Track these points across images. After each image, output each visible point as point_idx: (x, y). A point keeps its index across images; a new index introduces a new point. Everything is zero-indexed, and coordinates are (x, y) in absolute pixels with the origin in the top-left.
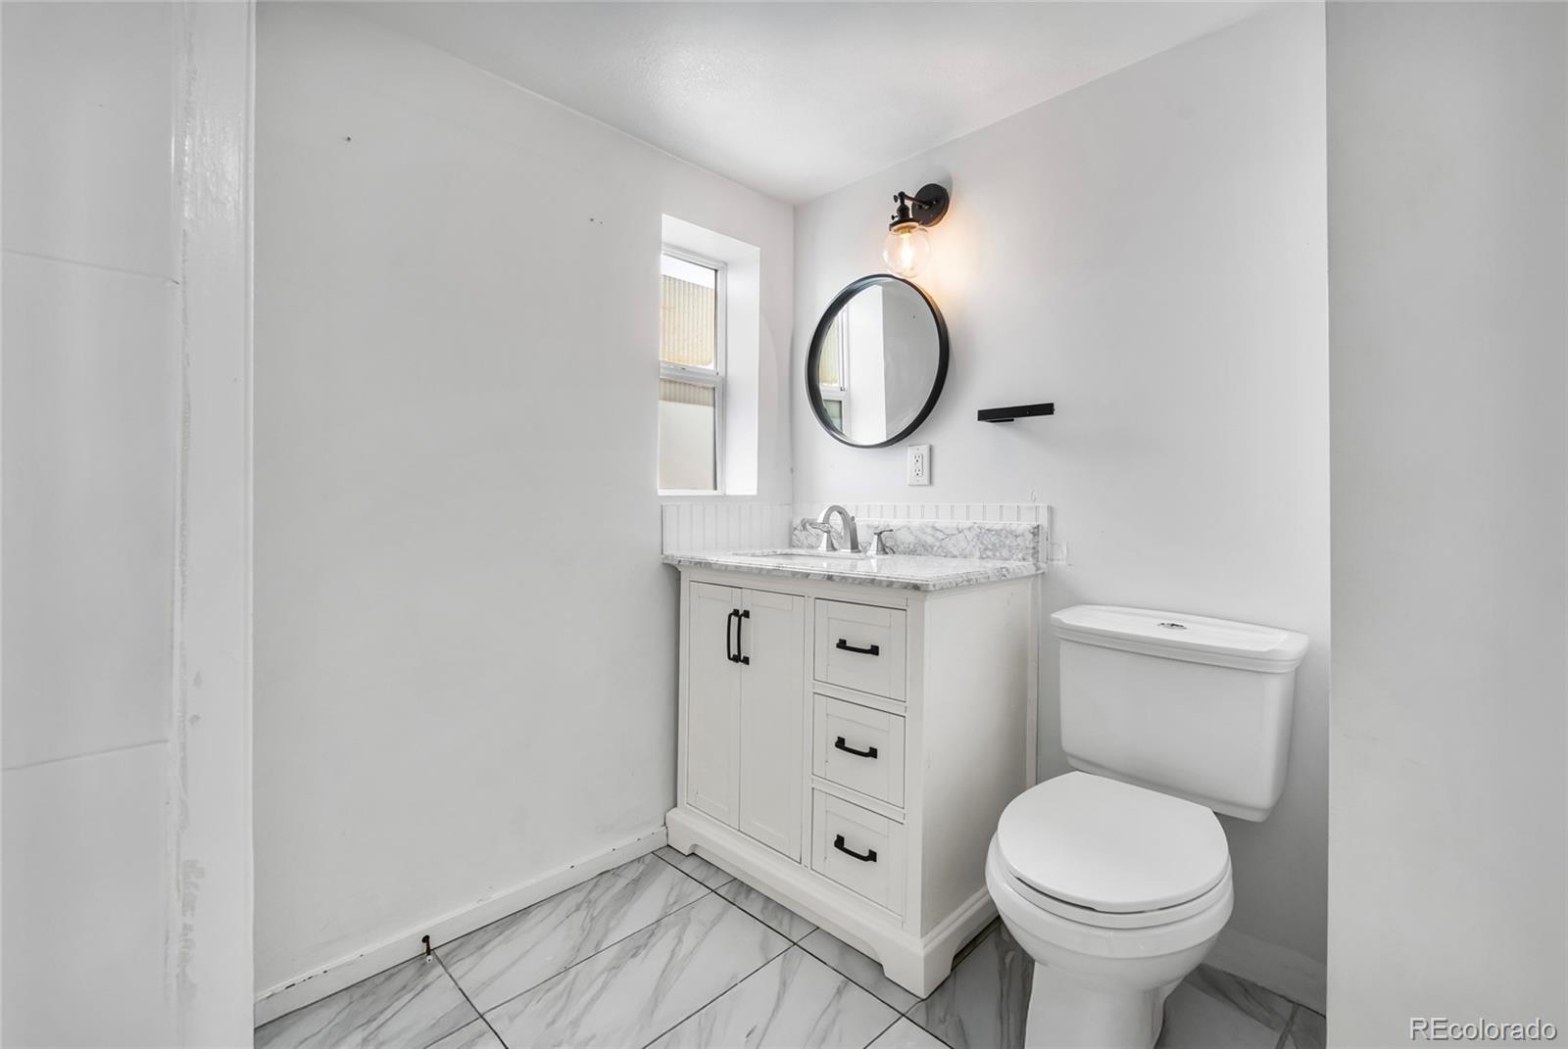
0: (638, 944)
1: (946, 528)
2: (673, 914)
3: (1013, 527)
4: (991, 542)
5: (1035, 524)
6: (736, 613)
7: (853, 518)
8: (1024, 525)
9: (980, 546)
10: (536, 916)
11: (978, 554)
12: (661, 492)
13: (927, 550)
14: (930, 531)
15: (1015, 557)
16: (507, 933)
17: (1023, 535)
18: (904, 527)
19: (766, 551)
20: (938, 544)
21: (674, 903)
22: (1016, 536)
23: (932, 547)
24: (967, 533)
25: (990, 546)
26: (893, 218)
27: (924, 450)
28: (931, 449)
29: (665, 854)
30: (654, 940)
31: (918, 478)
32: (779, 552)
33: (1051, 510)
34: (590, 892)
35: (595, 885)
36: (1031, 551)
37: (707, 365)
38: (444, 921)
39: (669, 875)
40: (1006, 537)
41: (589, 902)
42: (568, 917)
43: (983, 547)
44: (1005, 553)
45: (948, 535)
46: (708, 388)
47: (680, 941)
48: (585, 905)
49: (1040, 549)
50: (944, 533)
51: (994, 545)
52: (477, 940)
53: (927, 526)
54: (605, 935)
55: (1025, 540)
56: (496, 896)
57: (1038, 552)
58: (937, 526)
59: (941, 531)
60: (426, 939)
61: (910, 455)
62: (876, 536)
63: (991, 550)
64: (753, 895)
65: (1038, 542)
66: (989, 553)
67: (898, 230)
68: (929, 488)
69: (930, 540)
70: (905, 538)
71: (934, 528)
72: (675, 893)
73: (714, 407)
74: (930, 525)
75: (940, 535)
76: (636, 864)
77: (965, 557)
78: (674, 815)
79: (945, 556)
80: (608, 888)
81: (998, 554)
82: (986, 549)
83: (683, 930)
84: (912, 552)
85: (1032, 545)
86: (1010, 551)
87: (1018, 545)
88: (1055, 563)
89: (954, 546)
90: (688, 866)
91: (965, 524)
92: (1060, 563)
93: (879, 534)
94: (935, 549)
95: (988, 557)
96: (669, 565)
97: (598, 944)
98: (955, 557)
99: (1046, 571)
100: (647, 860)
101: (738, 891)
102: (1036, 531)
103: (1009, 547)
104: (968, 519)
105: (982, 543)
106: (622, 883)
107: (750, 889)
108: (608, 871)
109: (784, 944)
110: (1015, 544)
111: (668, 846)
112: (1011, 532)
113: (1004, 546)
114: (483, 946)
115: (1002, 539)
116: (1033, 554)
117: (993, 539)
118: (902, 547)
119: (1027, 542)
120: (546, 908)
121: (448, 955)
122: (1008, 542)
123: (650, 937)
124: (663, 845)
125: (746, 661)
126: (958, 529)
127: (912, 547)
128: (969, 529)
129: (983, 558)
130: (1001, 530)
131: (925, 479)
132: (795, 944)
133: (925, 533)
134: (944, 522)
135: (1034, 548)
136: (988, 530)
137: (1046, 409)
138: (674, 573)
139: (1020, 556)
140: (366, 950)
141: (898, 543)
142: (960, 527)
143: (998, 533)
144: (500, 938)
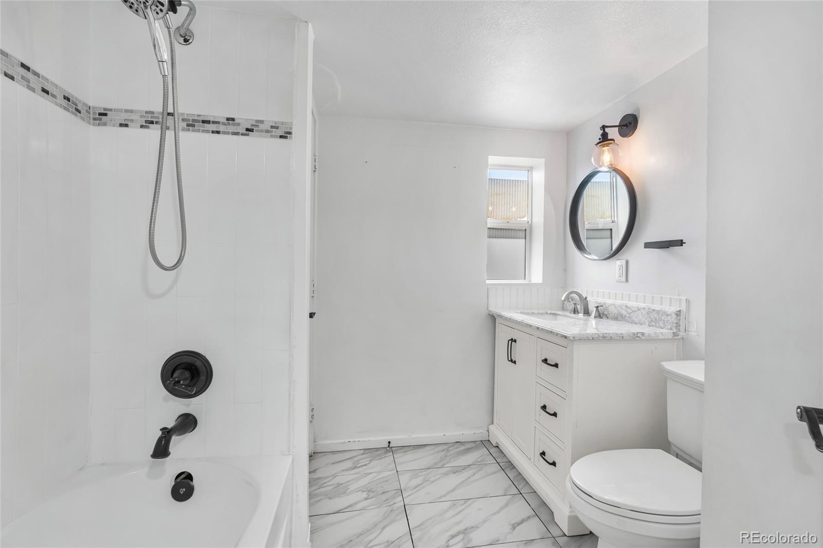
0: (457, 470)
1: (632, 307)
2: (479, 465)
3: (666, 310)
4: (655, 317)
5: (679, 309)
6: (512, 340)
7: (586, 298)
8: (673, 309)
9: (649, 319)
10: (428, 448)
11: (647, 324)
12: (488, 282)
13: (623, 318)
14: (625, 308)
15: (666, 327)
16: (416, 450)
17: (671, 315)
18: (612, 304)
19: (541, 312)
20: (628, 315)
21: (479, 462)
22: (668, 315)
23: (625, 316)
24: (642, 310)
25: (654, 320)
26: (600, 139)
27: (624, 262)
28: (627, 262)
29: (486, 443)
30: (463, 471)
31: (620, 278)
32: (549, 312)
33: (688, 301)
34: (450, 447)
35: (453, 446)
36: (675, 325)
37: (523, 218)
38: (398, 438)
39: (484, 451)
40: (662, 315)
41: (448, 450)
42: (438, 452)
43: (650, 319)
44: (661, 324)
45: (633, 311)
46: (522, 230)
47: (474, 475)
48: (446, 451)
49: (681, 323)
50: (631, 310)
51: (656, 319)
52: (405, 449)
53: (623, 305)
54: (448, 463)
55: (672, 318)
56: (414, 436)
57: (680, 326)
58: (628, 305)
59: (630, 308)
60: (389, 442)
61: (617, 264)
62: (595, 308)
63: (654, 322)
64: (514, 470)
65: (680, 320)
66: (653, 324)
67: (601, 146)
68: (627, 283)
69: (624, 313)
70: (613, 310)
71: (627, 307)
72: (481, 458)
73: (525, 239)
74: (625, 304)
75: (630, 311)
76: (472, 443)
77: (641, 324)
78: (492, 427)
79: (632, 323)
80: (457, 448)
81: (657, 324)
82: (652, 321)
83: (477, 472)
84: (616, 318)
85: (675, 322)
86: (664, 323)
87: (668, 320)
88: (690, 333)
89: (636, 317)
90: (493, 450)
91: (642, 305)
92: (693, 333)
93: (597, 307)
94: (627, 318)
95: (653, 326)
96: (492, 315)
97: (444, 465)
98: (636, 323)
99: (685, 337)
100: (477, 443)
101: (508, 466)
102: (678, 314)
103: (664, 321)
104: (644, 302)
105: (650, 318)
106: (463, 448)
107: (514, 467)
108: (460, 442)
109: (516, 492)
110: (667, 319)
111: (489, 441)
112: (665, 312)
113: (661, 320)
114: (407, 452)
115: (660, 316)
116: (676, 327)
117: (655, 315)
118: (611, 315)
119: (673, 319)
120: (432, 447)
121: (395, 450)
122: (663, 318)
123: (463, 469)
124: (486, 439)
125: (515, 362)
126: (638, 308)
127: (616, 315)
128: (644, 309)
129: (650, 326)
130: (659, 311)
131: (624, 279)
132: (521, 493)
133: (622, 309)
134: (632, 304)
135: (677, 323)
136: (653, 310)
137: (681, 243)
138: (493, 318)
139: (669, 327)
140: (372, 439)
141: (610, 313)
142: (639, 307)
143: (658, 312)
144: (413, 451)
